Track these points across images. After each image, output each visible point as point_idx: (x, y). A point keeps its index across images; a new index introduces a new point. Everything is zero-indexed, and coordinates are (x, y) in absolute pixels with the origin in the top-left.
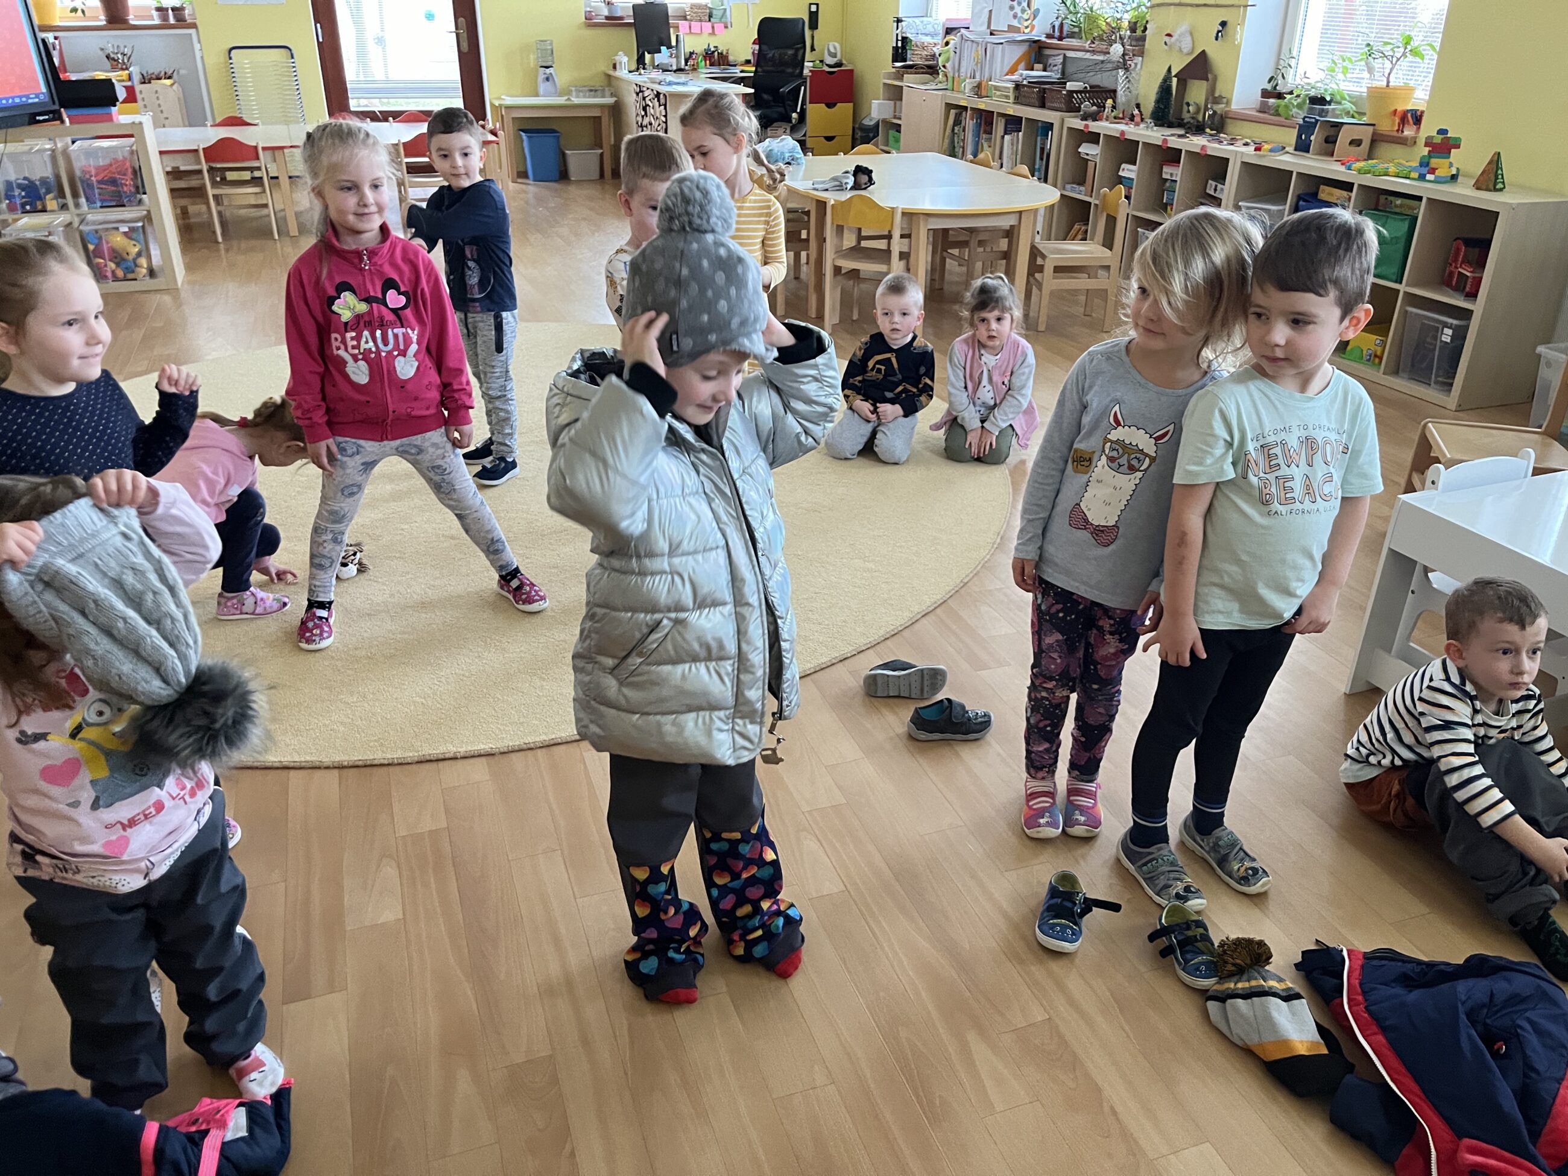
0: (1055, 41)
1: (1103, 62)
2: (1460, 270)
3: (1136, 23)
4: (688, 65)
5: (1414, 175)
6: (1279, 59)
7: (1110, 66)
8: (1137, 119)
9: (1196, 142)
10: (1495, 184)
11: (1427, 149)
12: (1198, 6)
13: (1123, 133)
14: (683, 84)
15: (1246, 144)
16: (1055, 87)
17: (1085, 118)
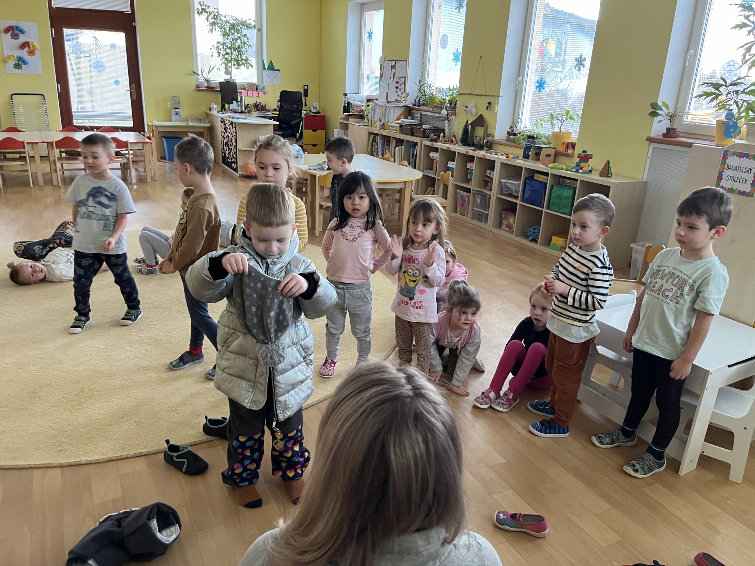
0: (416, 107)
1: (438, 117)
3: (452, 101)
4: (247, 110)
5: (574, 170)
6: (513, 119)
7: (441, 119)
8: (454, 142)
9: (481, 153)
10: (608, 175)
11: (579, 159)
12: (478, 95)
13: (448, 148)
14: (245, 119)
15: (502, 155)
16: (418, 127)
17: (431, 141)
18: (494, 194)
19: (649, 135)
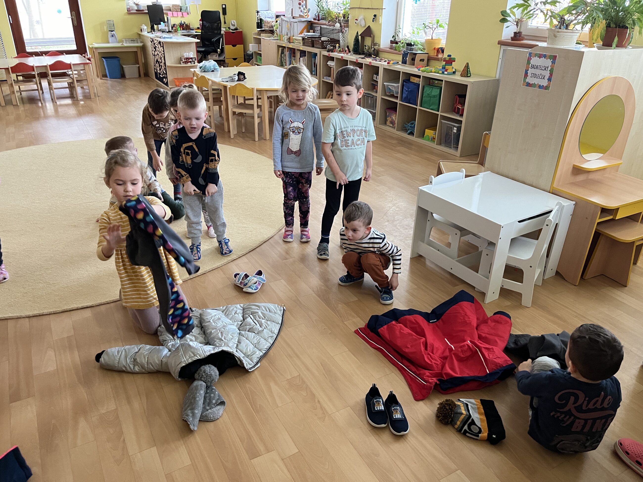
0: (316, 21)
1: (333, 30)
2: (458, 106)
3: (345, 15)
4: (173, 29)
5: (441, 72)
6: (396, 29)
7: (336, 31)
8: (347, 51)
9: (368, 60)
10: (467, 75)
11: (445, 62)
12: (366, 9)
13: (342, 57)
14: (171, 38)
15: (385, 61)
16: (316, 39)
17: (328, 51)
18: (379, 95)
19: (500, 39)
